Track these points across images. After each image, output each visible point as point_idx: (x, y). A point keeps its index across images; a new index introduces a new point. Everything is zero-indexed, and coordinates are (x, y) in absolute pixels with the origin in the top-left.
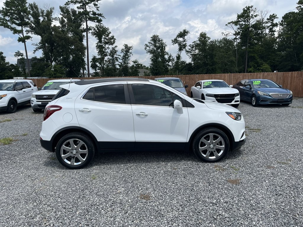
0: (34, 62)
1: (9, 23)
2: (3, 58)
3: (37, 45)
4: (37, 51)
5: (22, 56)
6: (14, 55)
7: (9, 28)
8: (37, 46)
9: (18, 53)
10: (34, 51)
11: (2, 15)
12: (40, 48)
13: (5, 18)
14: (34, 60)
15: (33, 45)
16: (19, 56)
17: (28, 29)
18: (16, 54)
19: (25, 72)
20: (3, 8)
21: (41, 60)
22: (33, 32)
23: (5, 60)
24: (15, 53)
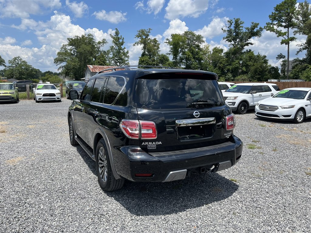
0: (295, 63)
1: (275, 27)
2: (266, 62)
3: (302, 45)
4: (300, 52)
5: (283, 58)
6: (276, 58)
7: (274, 32)
8: (302, 47)
9: (280, 55)
10: (297, 52)
11: (271, 20)
12: (304, 49)
13: (273, 22)
14: (295, 62)
15: (297, 46)
16: (280, 58)
17: (296, 29)
18: (278, 57)
19: (284, 75)
20: (272, 13)
21: (304, 61)
22: (301, 32)
23: (267, 63)
24: (278, 55)
